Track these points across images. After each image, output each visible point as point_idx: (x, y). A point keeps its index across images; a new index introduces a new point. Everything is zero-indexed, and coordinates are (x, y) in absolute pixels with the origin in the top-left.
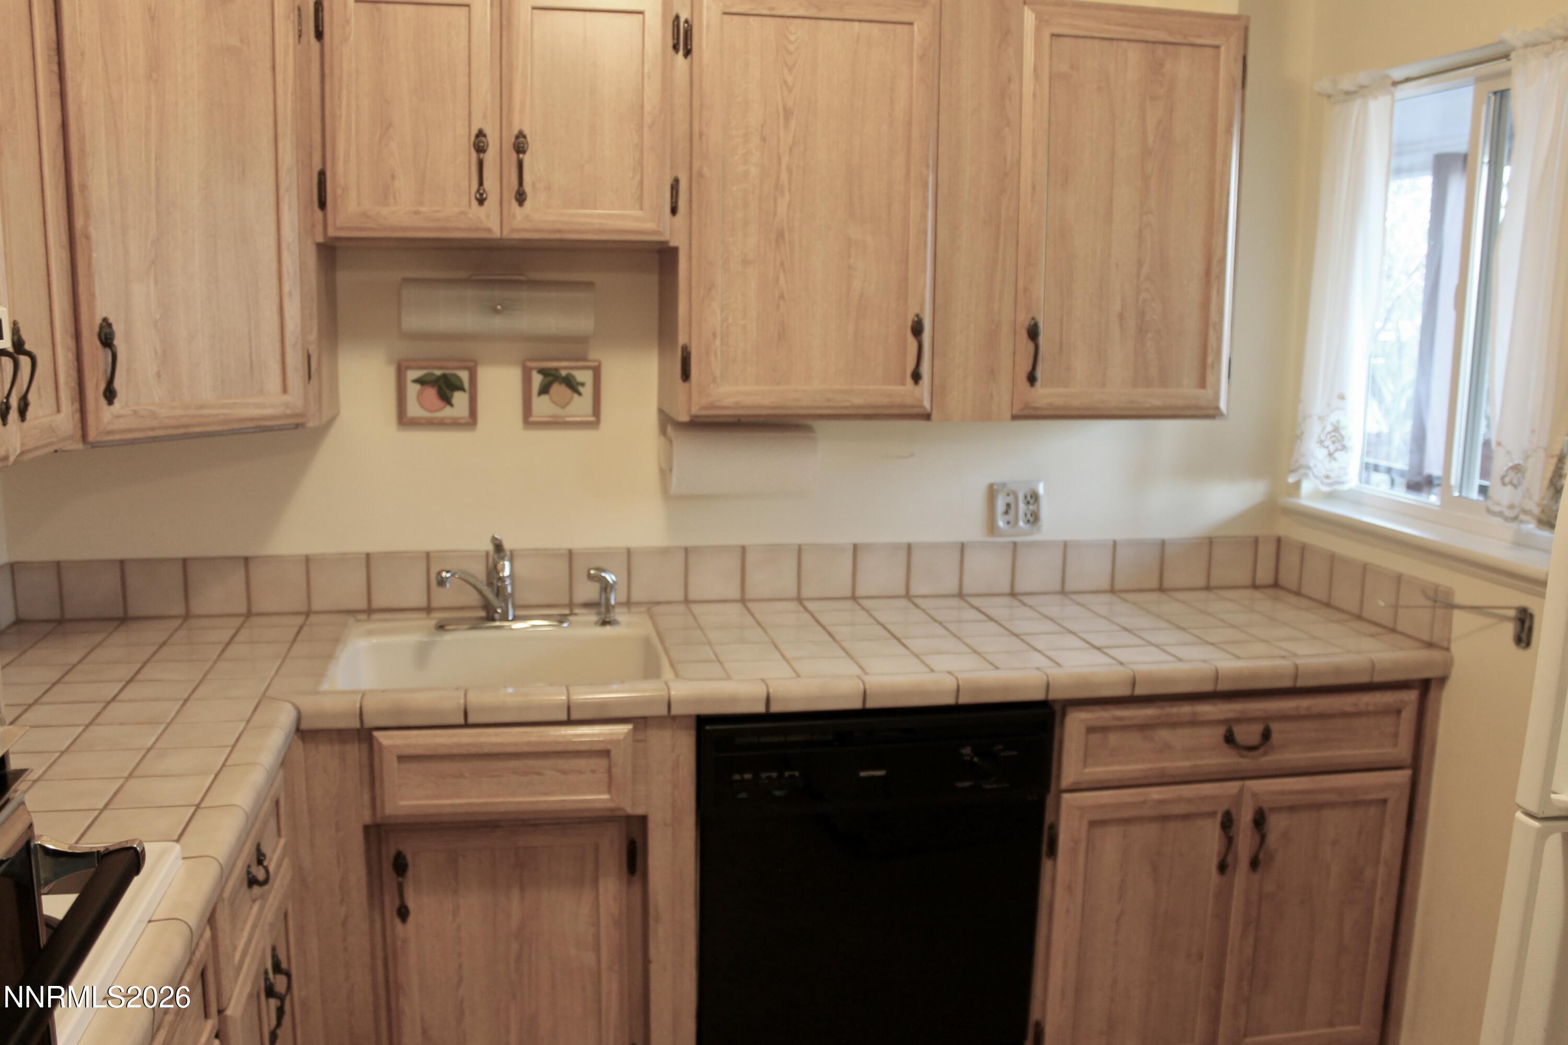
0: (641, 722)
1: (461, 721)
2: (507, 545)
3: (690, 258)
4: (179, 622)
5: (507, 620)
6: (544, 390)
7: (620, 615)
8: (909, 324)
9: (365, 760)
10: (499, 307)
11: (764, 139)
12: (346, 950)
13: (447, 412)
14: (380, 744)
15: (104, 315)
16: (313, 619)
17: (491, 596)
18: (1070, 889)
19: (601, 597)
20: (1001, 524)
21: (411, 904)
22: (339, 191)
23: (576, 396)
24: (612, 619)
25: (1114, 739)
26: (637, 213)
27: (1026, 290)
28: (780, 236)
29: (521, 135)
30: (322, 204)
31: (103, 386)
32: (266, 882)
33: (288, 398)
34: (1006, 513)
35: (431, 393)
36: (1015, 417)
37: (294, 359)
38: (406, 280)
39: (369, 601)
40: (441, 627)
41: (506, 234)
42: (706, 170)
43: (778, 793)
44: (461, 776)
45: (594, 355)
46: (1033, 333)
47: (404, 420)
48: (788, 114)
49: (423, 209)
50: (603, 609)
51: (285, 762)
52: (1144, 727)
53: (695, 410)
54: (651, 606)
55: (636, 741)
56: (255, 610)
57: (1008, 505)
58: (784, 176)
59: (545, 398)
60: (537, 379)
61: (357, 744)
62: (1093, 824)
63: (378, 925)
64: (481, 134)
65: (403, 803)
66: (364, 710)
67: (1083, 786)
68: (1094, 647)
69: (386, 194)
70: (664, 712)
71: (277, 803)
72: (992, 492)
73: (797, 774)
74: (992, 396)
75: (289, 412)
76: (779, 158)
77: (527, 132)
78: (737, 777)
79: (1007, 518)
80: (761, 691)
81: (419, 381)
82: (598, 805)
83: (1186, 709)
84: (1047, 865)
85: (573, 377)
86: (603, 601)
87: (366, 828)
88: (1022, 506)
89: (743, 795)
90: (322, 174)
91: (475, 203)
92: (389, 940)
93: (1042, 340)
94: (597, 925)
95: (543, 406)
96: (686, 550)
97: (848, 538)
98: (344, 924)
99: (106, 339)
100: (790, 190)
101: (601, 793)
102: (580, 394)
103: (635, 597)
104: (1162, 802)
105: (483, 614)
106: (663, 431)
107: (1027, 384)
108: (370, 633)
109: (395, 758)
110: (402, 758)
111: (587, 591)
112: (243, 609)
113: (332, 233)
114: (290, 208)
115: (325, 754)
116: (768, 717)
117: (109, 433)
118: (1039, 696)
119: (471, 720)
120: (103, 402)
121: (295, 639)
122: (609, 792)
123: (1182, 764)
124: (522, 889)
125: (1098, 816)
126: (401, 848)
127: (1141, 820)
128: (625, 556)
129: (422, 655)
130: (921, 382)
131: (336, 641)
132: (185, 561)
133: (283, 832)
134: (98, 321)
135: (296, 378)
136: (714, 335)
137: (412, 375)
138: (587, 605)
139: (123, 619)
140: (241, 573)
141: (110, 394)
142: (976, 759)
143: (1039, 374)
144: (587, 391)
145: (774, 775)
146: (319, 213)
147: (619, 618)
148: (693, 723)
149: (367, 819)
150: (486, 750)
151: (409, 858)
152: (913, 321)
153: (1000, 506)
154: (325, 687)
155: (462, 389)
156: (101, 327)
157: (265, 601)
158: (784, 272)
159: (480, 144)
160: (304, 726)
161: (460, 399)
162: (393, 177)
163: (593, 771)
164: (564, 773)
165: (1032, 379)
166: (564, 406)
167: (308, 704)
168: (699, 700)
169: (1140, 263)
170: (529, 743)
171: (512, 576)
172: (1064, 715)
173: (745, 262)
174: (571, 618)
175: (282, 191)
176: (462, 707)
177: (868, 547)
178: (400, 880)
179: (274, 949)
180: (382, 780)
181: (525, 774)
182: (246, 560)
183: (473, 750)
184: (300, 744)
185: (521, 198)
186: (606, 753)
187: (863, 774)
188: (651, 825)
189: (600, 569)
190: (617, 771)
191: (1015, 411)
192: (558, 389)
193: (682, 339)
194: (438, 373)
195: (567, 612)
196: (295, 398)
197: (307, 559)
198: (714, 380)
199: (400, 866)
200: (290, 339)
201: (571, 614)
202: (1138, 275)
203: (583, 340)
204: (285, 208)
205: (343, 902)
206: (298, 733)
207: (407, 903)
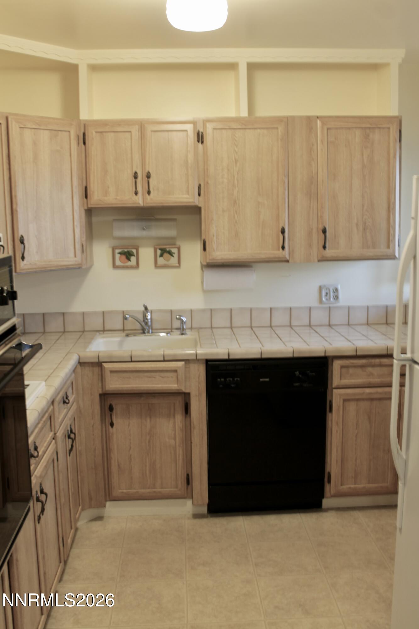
0: (187, 361)
1: (130, 360)
2: (149, 308)
3: (205, 210)
4: (41, 334)
5: (150, 333)
6: (161, 255)
7: (188, 332)
8: (280, 229)
9: (100, 373)
10: (145, 228)
11: (228, 170)
12: (93, 435)
13: (129, 263)
14: (104, 367)
15: (21, 234)
16: (85, 333)
17: (143, 324)
18: (337, 423)
19: (181, 326)
20: (324, 299)
21: (114, 421)
22: (91, 193)
23: (172, 257)
24: (185, 332)
25: (351, 371)
26: (187, 196)
27: (321, 217)
28: (235, 202)
29: (149, 173)
30: (86, 197)
31: (21, 255)
32: (68, 403)
33: (76, 259)
34: (326, 296)
35: (124, 257)
36: (319, 261)
37: (78, 246)
38: (115, 220)
39: (104, 327)
40: (127, 335)
41: (145, 205)
42: (209, 182)
43: (233, 386)
44: (130, 378)
45: (178, 243)
46: (324, 231)
47: (115, 266)
48: (236, 161)
49: (118, 198)
50: (182, 330)
51: (74, 371)
52: (362, 367)
53: (208, 261)
54: (199, 329)
55: (186, 367)
56: (66, 330)
57: (327, 293)
58: (236, 182)
59: (162, 258)
60: (159, 252)
61: (97, 367)
62: (345, 400)
63: (104, 429)
64: (136, 173)
65: (111, 386)
66: (100, 356)
67: (341, 387)
68: (348, 340)
69: (106, 193)
70: (195, 358)
71: (72, 383)
72: (320, 289)
73: (239, 379)
74: (310, 254)
75: (76, 263)
76: (234, 177)
77: (151, 172)
78: (219, 380)
79: (326, 298)
80: (227, 351)
81: (120, 253)
82: (173, 388)
83: (377, 361)
84: (329, 415)
85: (171, 251)
86: (182, 327)
87: (101, 395)
88: (332, 294)
89: (221, 386)
90: (86, 188)
91: (134, 195)
92: (107, 434)
93: (327, 234)
94: (175, 430)
95: (161, 261)
96: (211, 310)
97: (268, 305)
98: (93, 426)
99: (22, 241)
100: (238, 187)
101: (174, 384)
102: (173, 256)
103: (194, 326)
104: (370, 394)
105: (141, 331)
106: (202, 269)
107: (323, 250)
108: (104, 337)
109: (109, 371)
110: (112, 372)
111: (177, 324)
112: (62, 330)
113: (89, 206)
114: (76, 198)
115: (87, 370)
116: (229, 360)
117: (23, 269)
118: (322, 354)
119: (133, 360)
120: (21, 260)
121: (79, 338)
122: (177, 384)
123: (376, 380)
124: (150, 417)
125: (346, 398)
126: (111, 403)
127: (363, 400)
128: (190, 312)
129: (121, 343)
130: (285, 250)
131: (92, 338)
132: (44, 314)
133: (74, 393)
134: (20, 236)
135: (79, 253)
136: (214, 236)
137: (117, 251)
138: (177, 329)
140: (62, 318)
141: (23, 258)
142: (300, 376)
143: (327, 245)
144: (176, 256)
145: (231, 379)
146: (85, 200)
147: (187, 333)
148: (205, 362)
149: (101, 392)
150: (138, 369)
151: (114, 407)
152: (282, 229)
153: (324, 294)
154: (88, 350)
155: (134, 255)
156: (21, 238)
157: (69, 328)
158: (237, 214)
159: (136, 176)
160: (81, 361)
161: (133, 259)
162: (108, 187)
163: (172, 377)
164: (163, 377)
165: (324, 247)
166: (168, 260)
167: (82, 354)
168: (206, 354)
169: (363, 206)
170: (151, 367)
171: (151, 319)
172: (332, 362)
173: (223, 211)
174: (171, 333)
175: (74, 194)
176: (130, 355)
177: (276, 309)
178: (111, 413)
179: (70, 425)
180: (105, 379)
181: (150, 377)
182: (63, 314)
183: (133, 369)
184: (80, 366)
185: (149, 193)
186: (176, 371)
187: (261, 380)
188: (192, 396)
189: (180, 316)
190: (179, 377)
191: (319, 258)
192: (166, 255)
193: (203, 237)
194: (126, 250)
195: (170, 331)
196: (78, 259)
197: (84, 313)
198: (214, 250)
199: (111, 409)
200: (77, 240)
201: (172, 331)
202: (363, 210)
203: (174, 238)
204: (74, 199)
205: (92, 419)
206: (79, 362)
207: (113, 421)
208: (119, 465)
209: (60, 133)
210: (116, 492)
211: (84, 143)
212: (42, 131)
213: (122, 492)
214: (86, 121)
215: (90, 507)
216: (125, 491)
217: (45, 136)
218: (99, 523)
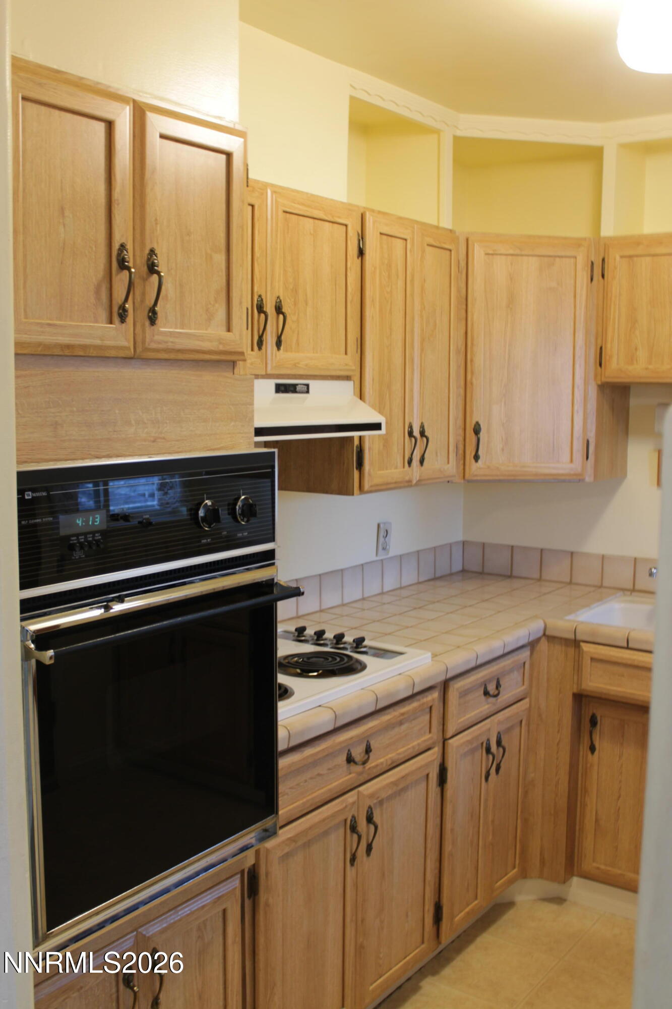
1: (625, 645)
4: (536, 582)
9: (576, 659)
12: (557, 759)
14: (583, 650)
15: (477, 420)
16: (602, 590)
21: (597, 744)
22: (608, 358)
30: (600, 365)
31: (473, 453)
32: (496, 696)
33: (572, 466)
37: (579, 445)
39: (634, 585)
44: (622, 675)
47: (660, 484)
49: (650, 367)
56: (574, 581)
61: (572, 647)
65: (591, 684)
66: (577, 630)
69: (632, 359)
71: (524, 666)
75: (572, 472)
87: (575, 696)
90: (601, 348)
98: (558, 744)
99: (477, 430)
109: (589, 659)
110: (592, 659)
112: (568, 580)
113: (605, 380)
114: (580, 366)
115: (557, 650)
117: (476, 476)
119: (630, 645)
120: (473, 461)
121: (580, 597)
126: (595, 711)
132: (542, 550)
133: (526, 682)
134: (474, 422)
135: (579, 456)
139: (510, 576)
140: (568, 560)
141: (476, 458)
146: (598, 368)
149: (574, 691)
150: (636, 663)
151: (599, 720)
156: (475, 426)
157: (579, 578)
160: (547, 632)
162: (636, 349)
167: (549, 621)
175: (577, 358)
176: (627, 638)
178: (592, 729)
179: (499, 733)
180: (583, 670)
182: (572, 553)
184: (546, 643)
196: (576, 467)
197: (603, 557)
199: (593, 722)
204: (577, 366)
205: (558, 732)
206: (544, 634)
207: (594, 743)
208: (597, 821)
209: (558, 260)
210: (589, 865)
211: (603, 276)
212: (525, 258)
213: (598, 868)
214: (610, 238)
215: (541, 876)
216: (603, 867)
217: (529, 266)
218: (553, 907)
